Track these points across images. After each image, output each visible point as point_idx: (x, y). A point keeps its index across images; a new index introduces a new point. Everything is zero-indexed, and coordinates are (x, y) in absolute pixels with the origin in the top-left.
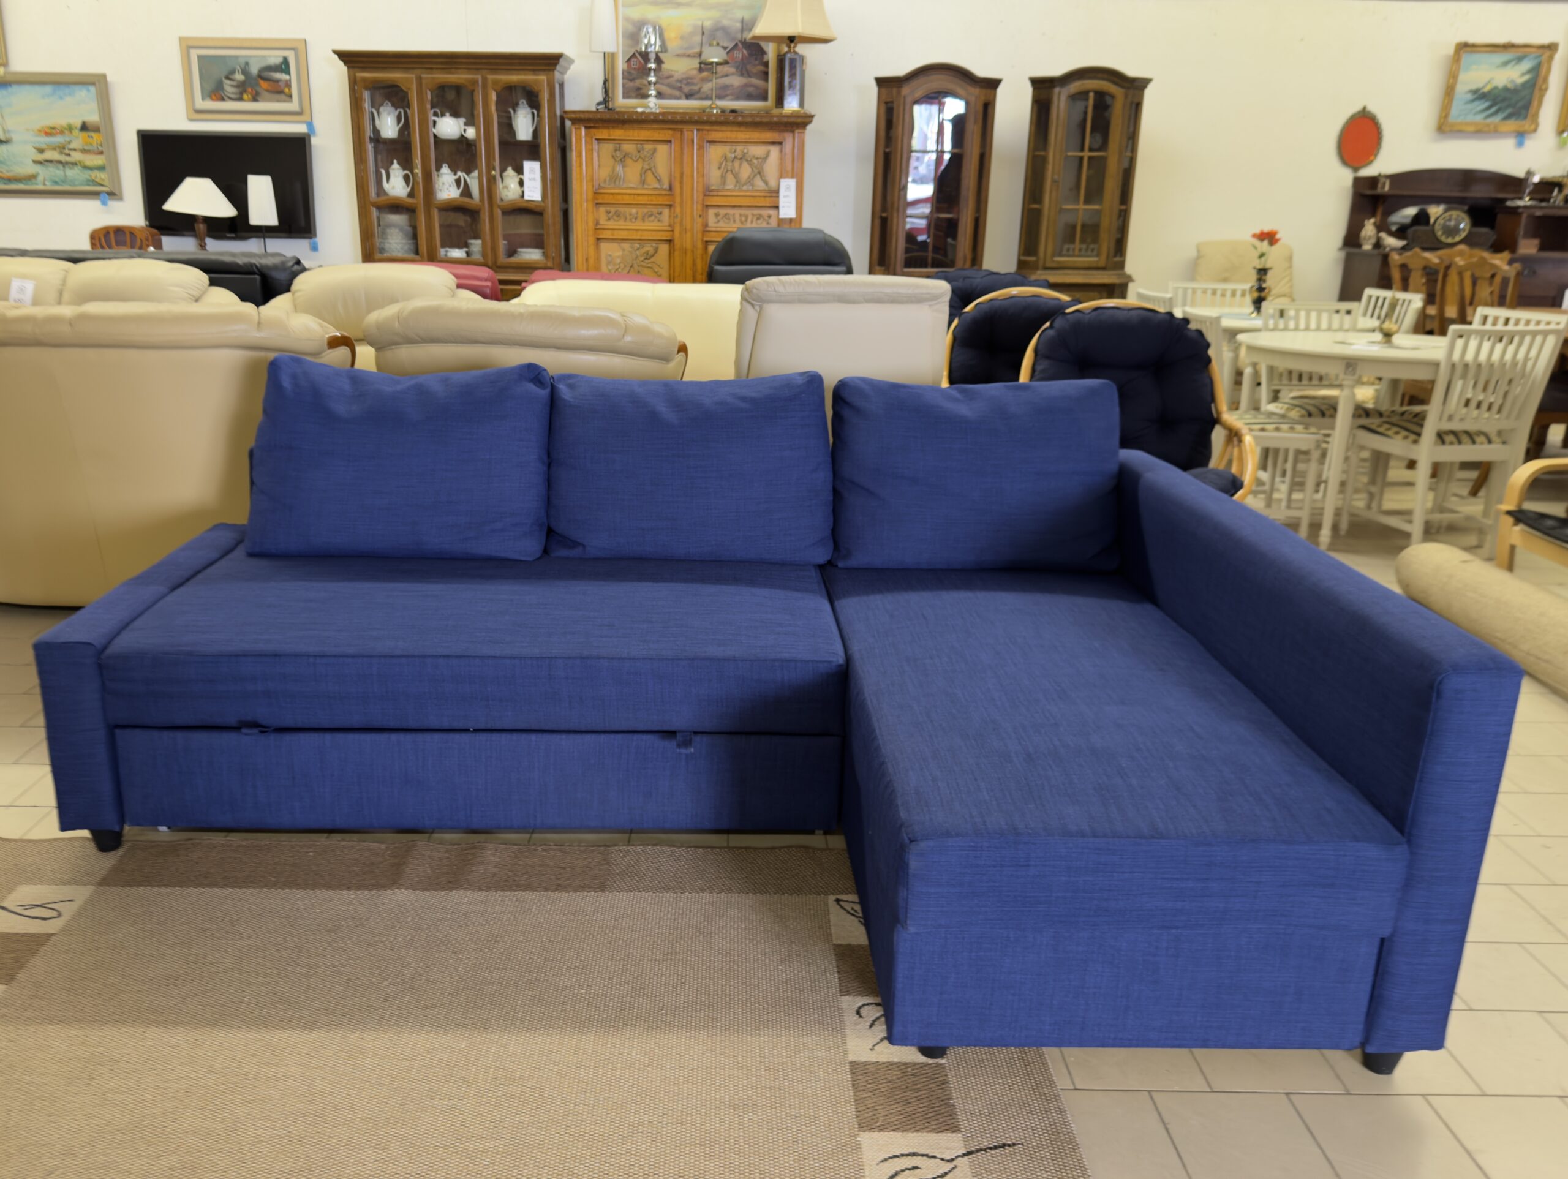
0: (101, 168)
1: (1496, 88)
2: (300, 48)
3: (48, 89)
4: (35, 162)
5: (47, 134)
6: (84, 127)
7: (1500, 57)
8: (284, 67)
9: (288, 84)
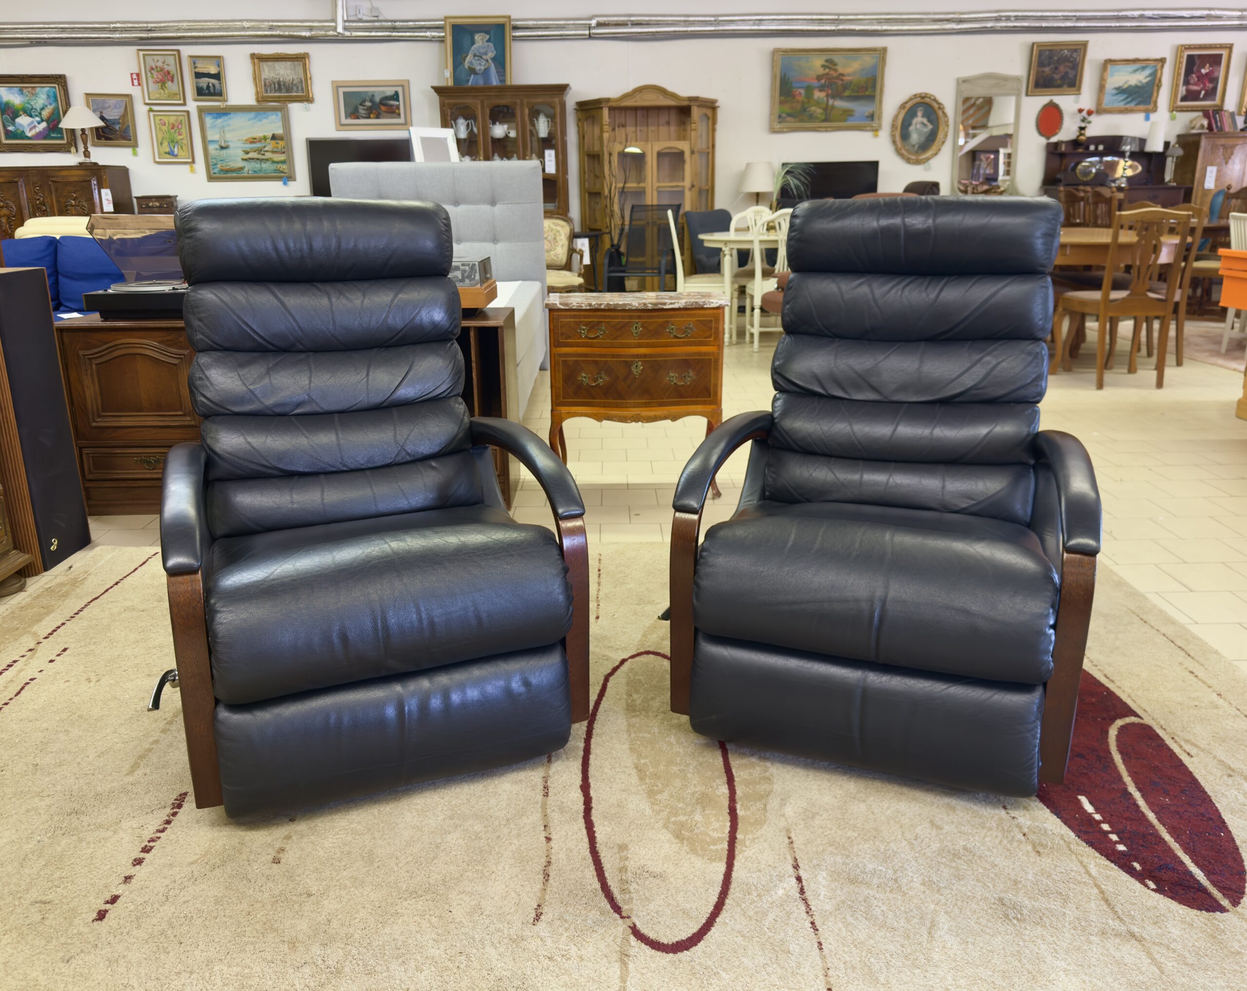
0: (283, 162)
1: (1131, 86)
2: (405, 85)
3: (252, 115)
4: (243, 159)
5: (252, 142)
6: (274, 137)
7: (1132, 67)
8: (396, 97)
9: (398, 107)
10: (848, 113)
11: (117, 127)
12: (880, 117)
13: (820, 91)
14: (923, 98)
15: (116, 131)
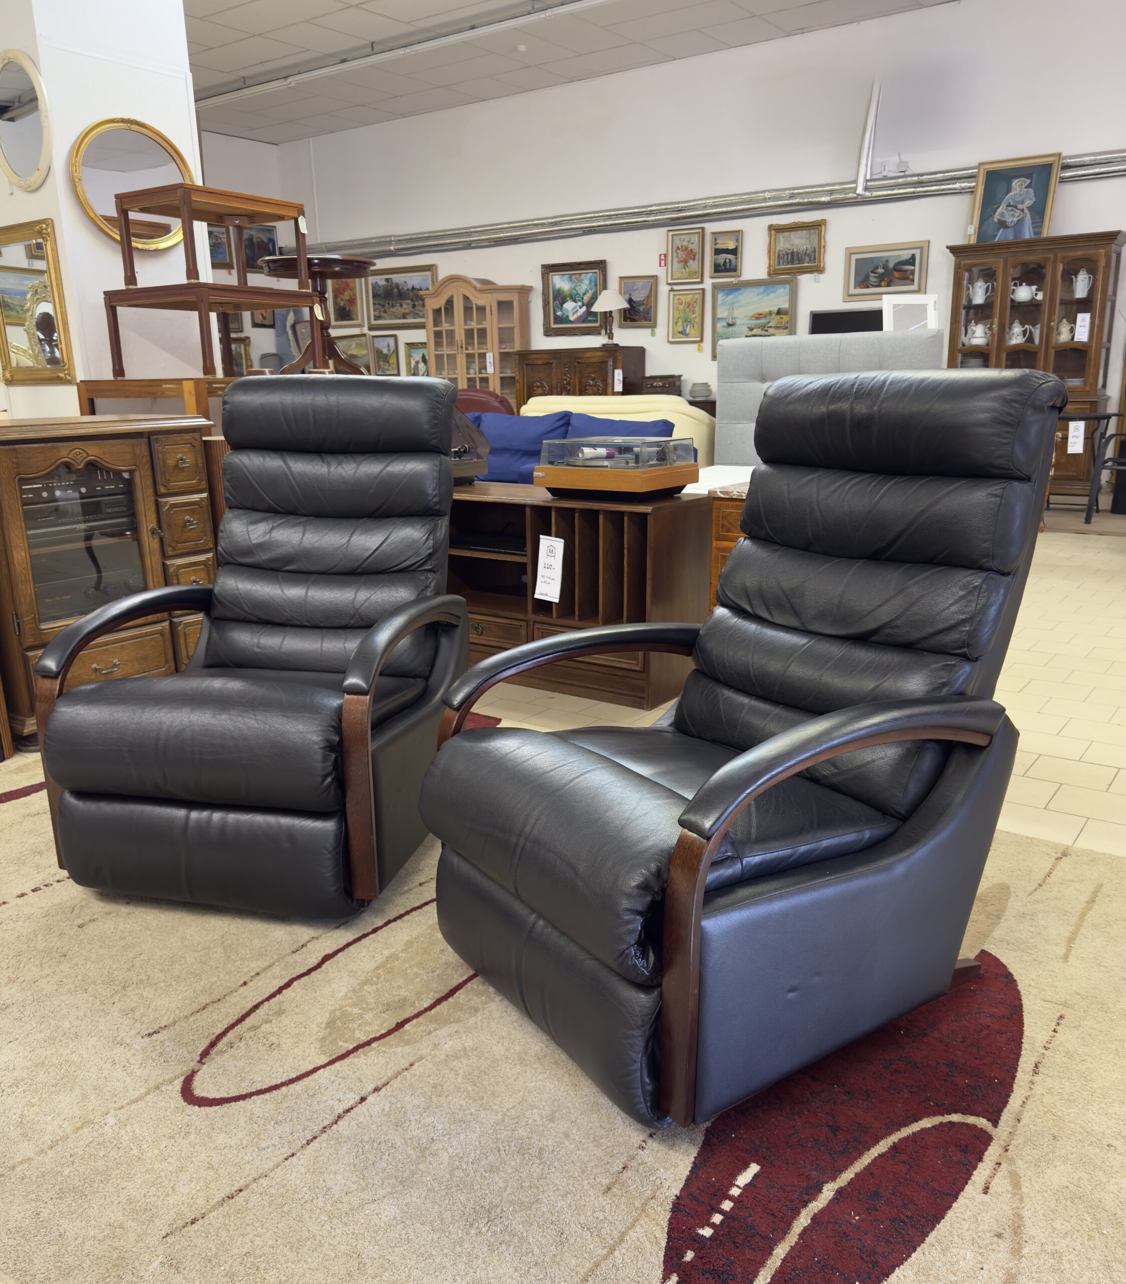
3: (761, 289)
5: (757, 318)
6: (779, 312)
8: (912, 261)
9: (913, 272)
11: (641, 309)
15: (640, 312)
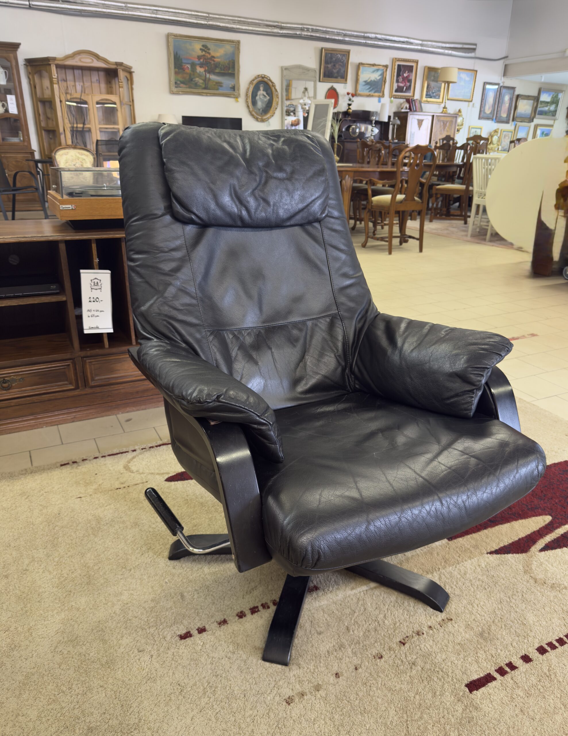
1: (371, 81)
7: (373, 69)
10: (219, 85)
12: (239, 89)
13: (201, 67)
14: (263, 78)
